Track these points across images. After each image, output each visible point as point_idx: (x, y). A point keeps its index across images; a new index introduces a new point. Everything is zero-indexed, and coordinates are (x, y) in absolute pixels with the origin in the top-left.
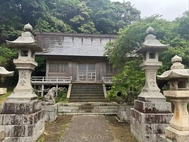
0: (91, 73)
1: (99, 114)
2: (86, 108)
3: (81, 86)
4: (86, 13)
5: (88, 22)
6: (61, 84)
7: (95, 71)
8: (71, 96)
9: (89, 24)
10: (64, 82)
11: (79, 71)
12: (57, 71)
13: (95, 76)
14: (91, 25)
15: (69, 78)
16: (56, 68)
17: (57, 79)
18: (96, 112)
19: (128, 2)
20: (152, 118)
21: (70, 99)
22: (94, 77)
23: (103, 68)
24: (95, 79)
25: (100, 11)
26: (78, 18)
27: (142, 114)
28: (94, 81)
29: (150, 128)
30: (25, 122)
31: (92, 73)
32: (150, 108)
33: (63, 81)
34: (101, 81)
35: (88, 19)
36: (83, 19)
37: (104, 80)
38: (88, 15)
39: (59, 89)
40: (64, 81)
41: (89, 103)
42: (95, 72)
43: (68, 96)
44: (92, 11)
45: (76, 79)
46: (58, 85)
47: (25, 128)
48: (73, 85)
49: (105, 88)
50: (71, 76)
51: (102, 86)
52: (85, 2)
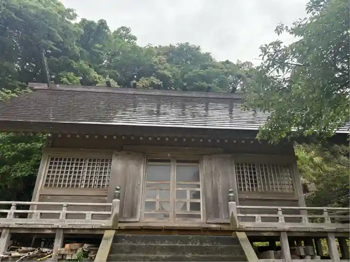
0: (185, 192)
4: (167, 73)
6: (76, 232)
7: (200, 183)
10: (88, 222)
11: (148, 185)
12: (73, 186)
13: (201, 201)
15: (109, 208)
16: (71, 172)
17: (64, 211)
19: (247, 62)
22: (195, 206)
28: (197, 220)
31: (188, 190)
34: (226, 219)
35: (171, 85)
37: (236, 215)
38: (171, 76)
39: (63, 251)
40: (89, 217)
42: (199, 186)
45: (133, 214)
46: (61, 233)
50: (117, 200)
51: (236, 241)
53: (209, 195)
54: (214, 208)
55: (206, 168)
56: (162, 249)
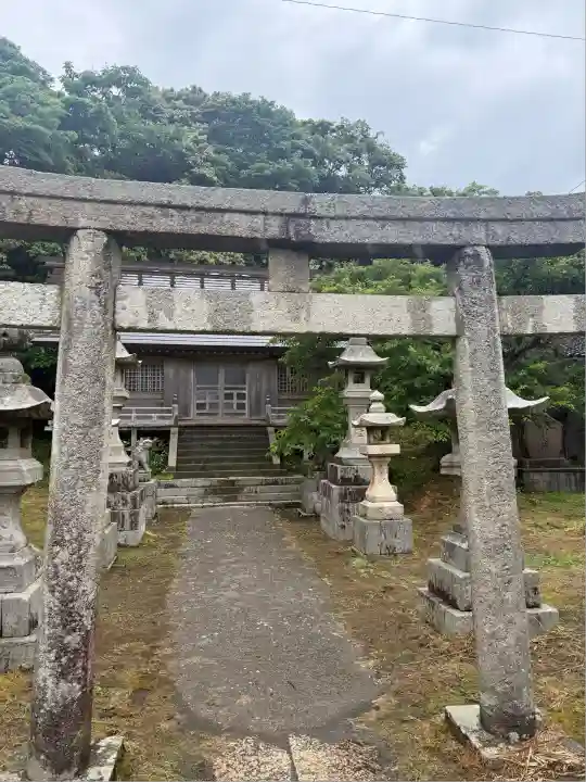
0: (232, 394)
1: (257, 505)
2: (223, 491)
3: (207, 433)
4: (208, 172)
6: (146, 429)
7: (247, 386)
8: (178, 461)
10: (155, 421)
11: (198, 389)
13: (246, 402)
15: (169, 411)
17: (134, 415)
18: (249, 498)
19: (359, 121)
20: (350, 493)
21: (177, 468)
22: (241, 406)
24: (246, 411)
25: (258, 165)
27: (334, 486)
28: (243, 418)
29: (348, 510)
30: (123, 504)
31: (235, 392)
32: (351, 475)
33: (151, 417)
34: (263, 417)
37: (271, 414)
38: (215, 178)
40: (155, 419)
41: (231, 478)
42: (244, 389)
43: (172, 462)
44: (230, 163)
45: (187, 414)
46: (135, 430)
47: (123, 516)
48: (183, 430)
49: (273, 438)
50: (176, 406)
51: (266, 434)
52: (206, 125)
53: (254, 396)
54: (257, 409)
56: (214, 439)
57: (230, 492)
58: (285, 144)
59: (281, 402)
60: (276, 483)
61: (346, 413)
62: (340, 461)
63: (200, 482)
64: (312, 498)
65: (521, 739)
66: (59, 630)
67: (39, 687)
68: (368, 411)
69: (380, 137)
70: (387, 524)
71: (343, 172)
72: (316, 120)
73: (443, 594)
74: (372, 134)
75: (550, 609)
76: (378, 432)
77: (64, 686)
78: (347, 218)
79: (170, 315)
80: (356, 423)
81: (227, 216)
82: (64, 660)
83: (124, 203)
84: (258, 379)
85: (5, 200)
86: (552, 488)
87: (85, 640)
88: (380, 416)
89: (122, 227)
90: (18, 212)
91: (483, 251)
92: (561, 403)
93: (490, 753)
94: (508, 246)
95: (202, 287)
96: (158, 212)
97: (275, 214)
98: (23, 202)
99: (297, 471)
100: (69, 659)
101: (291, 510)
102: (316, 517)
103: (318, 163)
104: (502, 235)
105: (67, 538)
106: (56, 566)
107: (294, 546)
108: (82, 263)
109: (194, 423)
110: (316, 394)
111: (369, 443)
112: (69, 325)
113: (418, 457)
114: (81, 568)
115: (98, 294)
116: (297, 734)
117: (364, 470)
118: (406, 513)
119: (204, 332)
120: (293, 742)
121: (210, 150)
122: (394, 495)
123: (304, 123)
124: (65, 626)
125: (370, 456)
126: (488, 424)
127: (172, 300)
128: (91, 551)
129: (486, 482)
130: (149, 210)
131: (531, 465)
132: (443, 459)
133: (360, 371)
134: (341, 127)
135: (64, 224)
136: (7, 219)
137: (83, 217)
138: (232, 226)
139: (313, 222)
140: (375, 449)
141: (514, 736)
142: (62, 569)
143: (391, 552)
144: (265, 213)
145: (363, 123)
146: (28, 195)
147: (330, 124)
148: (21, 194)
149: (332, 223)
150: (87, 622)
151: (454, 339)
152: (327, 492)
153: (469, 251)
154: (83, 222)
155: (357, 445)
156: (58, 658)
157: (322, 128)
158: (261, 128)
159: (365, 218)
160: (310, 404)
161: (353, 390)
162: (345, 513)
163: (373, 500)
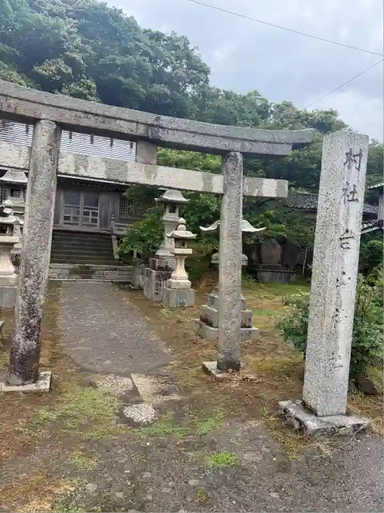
1: (104, 282)
2: (82, 273)
4: (77, 56)
5: (82, 80)
7: (99, 208)
9: (84, 84)
13: (98, 218)
14: (89, 88)
18: (99, 277)
19: (183, 37)
22: (94, 221)
23: (114, 204)
24: (98, 224)
25: (111, 56)
26: (54, 66)
27: (153, 271)
28: (95, 228)
29: (160, 285)
31: (91, 211)
32: (163, 265)
34: (109, 229)
35: (82, 72)
36: (70, 71)
37: (114, 228)
38: (82, 62)
41: (87, 265)
42: (97, 210)
44: (93, 52)
45: (57, 222)
49: (115, 243)
51: (111, 239)
52: (76, 21)
53: (103, 214)
54: (105, 223)
55: (103, 198)
56: (75, 240)
57: (86, 273)
58: (131, 44)
59: (121, 220)
60: (116, 269)
61: (163, 230)
62: (158, 257)
63: (67, 266)
64: (139, 279)
65: (233, 372)
66: (27, 317)
67: (16, 342)
68: (176, 229)
69: (195, 50)
70: (181, 291)
71: (169, 69)
72: (154, 30)
73: (207, 321)
74: (191, 47)
75: (256, 329)
76: (181, 241)
77: (29, 342)
78: (177, 130)
79: (85, 168)
80: (169, 235)
81: (118, 121)
82: (29, 331)
83: (65, 108)
84: (107, 204)
85: (2, 99)
86: (271, 280)
87: (39, 322)
88: (183, 232)
89: (64, 121)
90: (9, 106)
91: (238, 154)
92: (280, 233)
93: (219, 376)
94: (250, 153)
95: (70, 138)
96: (83, 115)
97: (142, 123)
98: (12, 101)
99: (129, 264)
100: (32, 331)
101: (125, 285)
102: (140, 289)
103: (153, 60)
104: (248, 147)
105: (32, 274)
106: (26, 287)
107: (128, 303)
108: (43, 138)
109: (61, 229)
110: (145, 217)
111: (176, 247)
112: (35, 169)
113: (201, 260)
114: (38, 289)
115: (50, 154)
116: (135, 373)
117: (171, 262)
118: (193, 286)
119: (103, 179)
120: (133, 375)
121: (79, 40)
122: (187, 276)
123: (146, 31)
124: (30, 316)
125: (176, 255)
126: (232, 236)
127: (87, 161)
128: (44, 281)
129: (229, 261)
130: (79, 114)
131: (263, 268)
132: (214, 255)
133: (173, 206)
134: (170, 39)
135: (33, 116)
136: (3, 110)
137: (44, 113)
138: (121, 127)
139: (160, 130)
140: (178, 251)
141: (230, 370)
142: (29, 289)
143: (182, 306)
144: (137, 123)
145: (186, 39)
146: (14, 98)
147: (163, 35)
148: (11, 97)
149: (170, 131)
150: (40, 314)
151: (222, 195)
152: (149, 274)
153: (232, 154)
154: (43, 116)
155: (168, 249)
156: (26, 330)
157: (157, 37)
158: (115, 30)
159: (186, 131)
160: (141, 223)
161: (168, 216)
162: (158, 285)
163: (175, 278)
